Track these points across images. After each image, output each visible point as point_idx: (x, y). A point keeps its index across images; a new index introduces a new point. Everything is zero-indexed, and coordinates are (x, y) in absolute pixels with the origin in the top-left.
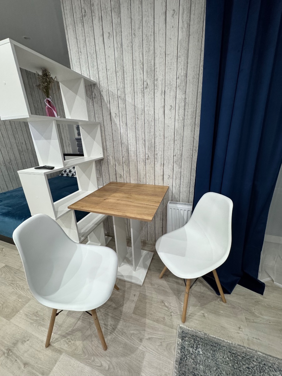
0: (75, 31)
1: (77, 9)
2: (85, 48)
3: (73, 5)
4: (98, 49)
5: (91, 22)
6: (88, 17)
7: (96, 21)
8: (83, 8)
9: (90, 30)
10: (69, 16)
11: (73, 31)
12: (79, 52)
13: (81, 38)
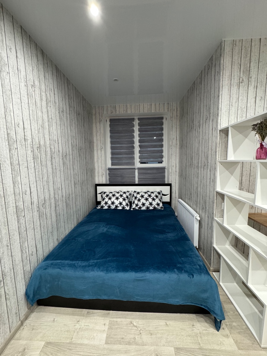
0: (230, 90)
1: (236, 77)
2: (237, 103)
3: (233, 74)
4: (249, 106)
5: (247, 88)
6: (244, 84)
7: (251, 88)
8: (241, 78)
9: (244, 92)
10: (226, 80)
11: (228, 90)
12: (230, 105)
13: (234, 96)
